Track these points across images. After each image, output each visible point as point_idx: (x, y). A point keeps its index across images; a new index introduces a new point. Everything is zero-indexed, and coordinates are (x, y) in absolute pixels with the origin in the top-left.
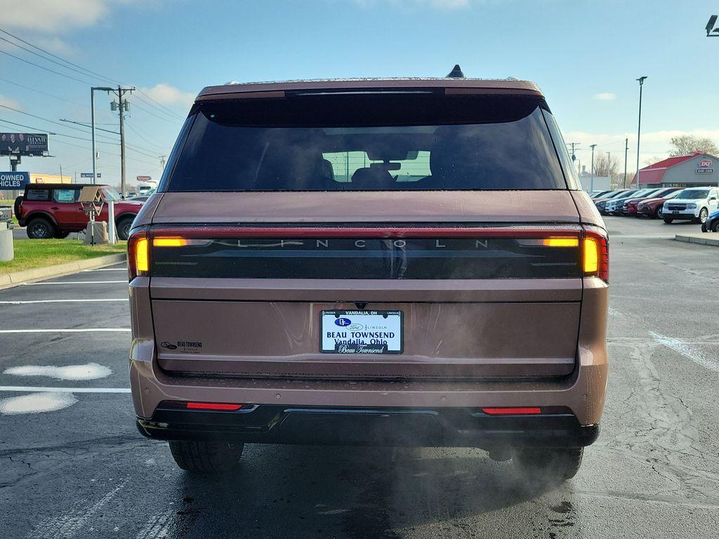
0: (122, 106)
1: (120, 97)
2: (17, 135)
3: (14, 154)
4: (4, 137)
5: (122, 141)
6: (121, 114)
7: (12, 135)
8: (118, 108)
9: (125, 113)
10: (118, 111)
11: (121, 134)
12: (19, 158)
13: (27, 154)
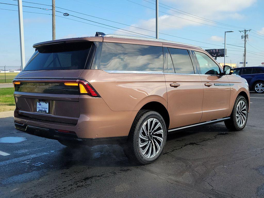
0: (246, 37)
1: (245, 33)
2: (216, 50)
3: (214, 57)
4: (211, 51)
5: (245, 50)
6: (245, 40)
7: (214, 50)
8: (244, 38)
9: (247, 39)
10: (244, 39)
11: (245, 47)
12: (216, 58)
13: (219, 56)
